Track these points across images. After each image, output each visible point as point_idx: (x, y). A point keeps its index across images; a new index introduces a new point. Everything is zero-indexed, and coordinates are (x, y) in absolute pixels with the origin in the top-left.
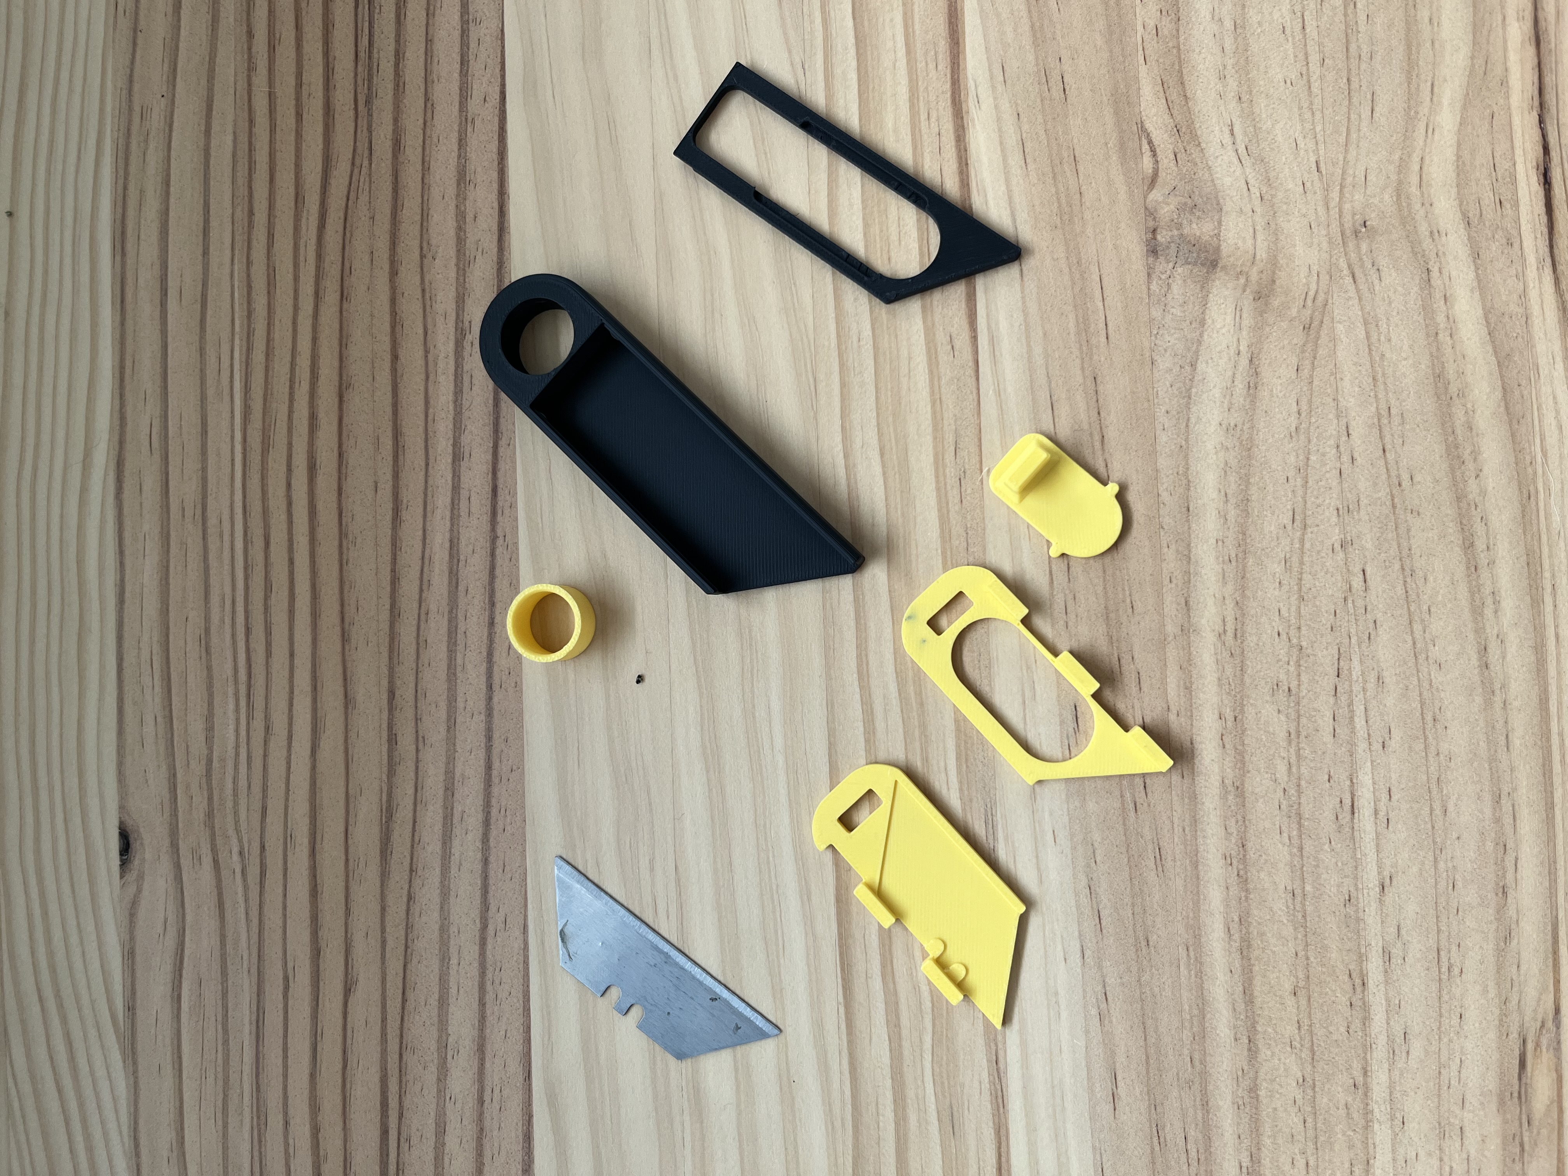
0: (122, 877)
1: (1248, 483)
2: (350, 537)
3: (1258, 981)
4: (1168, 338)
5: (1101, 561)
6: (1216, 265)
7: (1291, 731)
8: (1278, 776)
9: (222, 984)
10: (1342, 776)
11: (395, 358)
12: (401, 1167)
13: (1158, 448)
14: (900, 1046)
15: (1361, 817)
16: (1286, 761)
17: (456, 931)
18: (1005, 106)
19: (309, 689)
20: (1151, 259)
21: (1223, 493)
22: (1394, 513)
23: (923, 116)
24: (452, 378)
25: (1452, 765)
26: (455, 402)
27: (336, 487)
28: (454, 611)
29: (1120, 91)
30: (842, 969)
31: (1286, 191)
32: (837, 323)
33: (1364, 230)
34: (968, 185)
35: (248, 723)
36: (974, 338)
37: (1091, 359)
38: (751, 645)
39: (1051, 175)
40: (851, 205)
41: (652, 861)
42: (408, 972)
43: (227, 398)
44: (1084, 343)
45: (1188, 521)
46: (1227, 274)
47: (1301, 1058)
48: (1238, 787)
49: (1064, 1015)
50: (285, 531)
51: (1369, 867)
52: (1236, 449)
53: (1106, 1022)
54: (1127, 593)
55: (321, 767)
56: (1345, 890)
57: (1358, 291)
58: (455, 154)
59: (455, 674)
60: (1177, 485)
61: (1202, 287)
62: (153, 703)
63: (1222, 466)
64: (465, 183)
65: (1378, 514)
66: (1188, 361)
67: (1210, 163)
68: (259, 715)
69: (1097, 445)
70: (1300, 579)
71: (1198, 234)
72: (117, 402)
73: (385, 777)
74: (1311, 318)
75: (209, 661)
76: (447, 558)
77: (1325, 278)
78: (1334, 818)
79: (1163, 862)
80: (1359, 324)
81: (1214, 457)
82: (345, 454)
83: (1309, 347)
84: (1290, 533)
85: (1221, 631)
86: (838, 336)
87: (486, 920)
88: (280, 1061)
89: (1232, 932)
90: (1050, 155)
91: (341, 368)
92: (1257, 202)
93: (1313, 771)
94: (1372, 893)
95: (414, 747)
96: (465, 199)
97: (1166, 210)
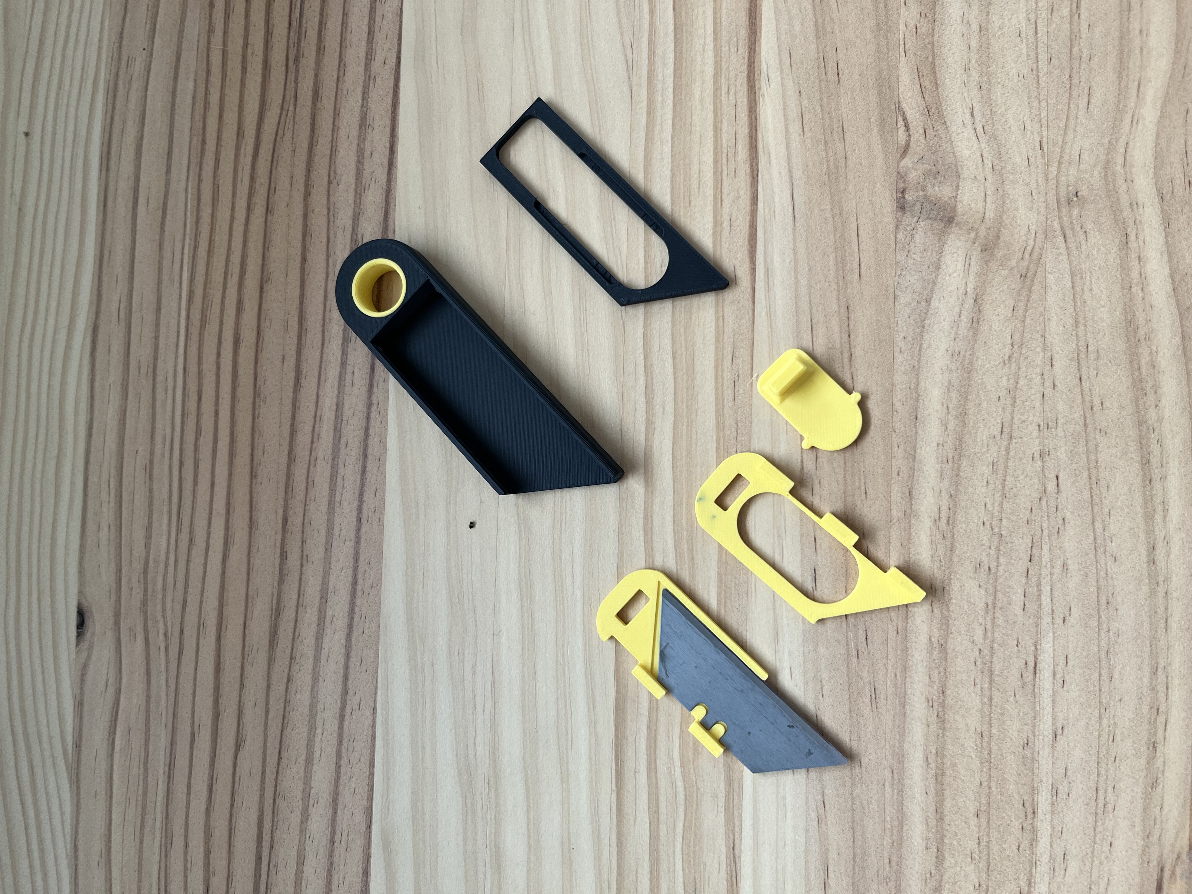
0: (77, 645)
1: (966, 399)
2: (262, 396)
3: (948, 803)
4: (908, 278)
5: (843, 455)
6: (952, 221)
7: (989, 603)
8: (975, 638)
9: (145, 733)
10: (1028, 641)
11: (304, 260)
12: (269, 886)
13: (895, 367)
14: (658, 828)
15: (1042, 677)
16: (982, 627)
17: (322, 708)
18: (790, 85)
19: (223, 512)
20: (899, 214)
21: (945, 406)
22: (1086, 432)
23: (724, 90)
25: (1120, 640)
27: (253, 357)
28: (336, 459)
29: (883, 77)
30: (617, 764)
31: (1015, 164)
32: (645, 252)
33: (1075, 199)
34: (756, 146)
35: (177, 535)
36: (753, 270)
37: (845, 291)
38: (561, 502)
39: (823, 142)
40: (662, 159)
41: (474, 666)
42: (284, 737)
43: (177, 284)
44: (841, 279)
45: (915, 427)
46: (961, 229)
47: (978, 867)
48: (942, 645)
49: (789, 815)
50: (214, 389)
51: (1045, 718)
52: (959, 371)
53: (823, 825)
54: (863, 481)
55: (229, 572)
56: (1024, 736)
57: (1067, 248)
58: (359, 104)
59: (333, 508)
60: (908, 397)
61: (940, 239)
62: (108, 515)
63: (946, 384)
64: (365, 127)
65: (1072, 431)
66: (924, 298)
67: (953, 138)
68: (185, 529)
69: (846, 361)
70: (1005, 480)
71: (939, 195)
72: (96, 282)
73: (276, 584)
74: (1028, 268)
75: (151, 485)
76: (333, 417)
77: (1041, 236)
78: (1019, 676)
79: (877, 700)
80: (1067, 276)
81: (940, 376)
82: (262, 333)
83: (1024, 293)
84: (999, 442)
85: (937, 518)
86: (646, 262)
87: (346, 701)
88: (184, 797)
89: (930, 761)
90: (823, 126)
91: (263, 265)
92: (989, 172)
93: (1005, 637)
94: (1046, 740)
95: (299, 562)
96: (365, 139)
97: (914, 174)
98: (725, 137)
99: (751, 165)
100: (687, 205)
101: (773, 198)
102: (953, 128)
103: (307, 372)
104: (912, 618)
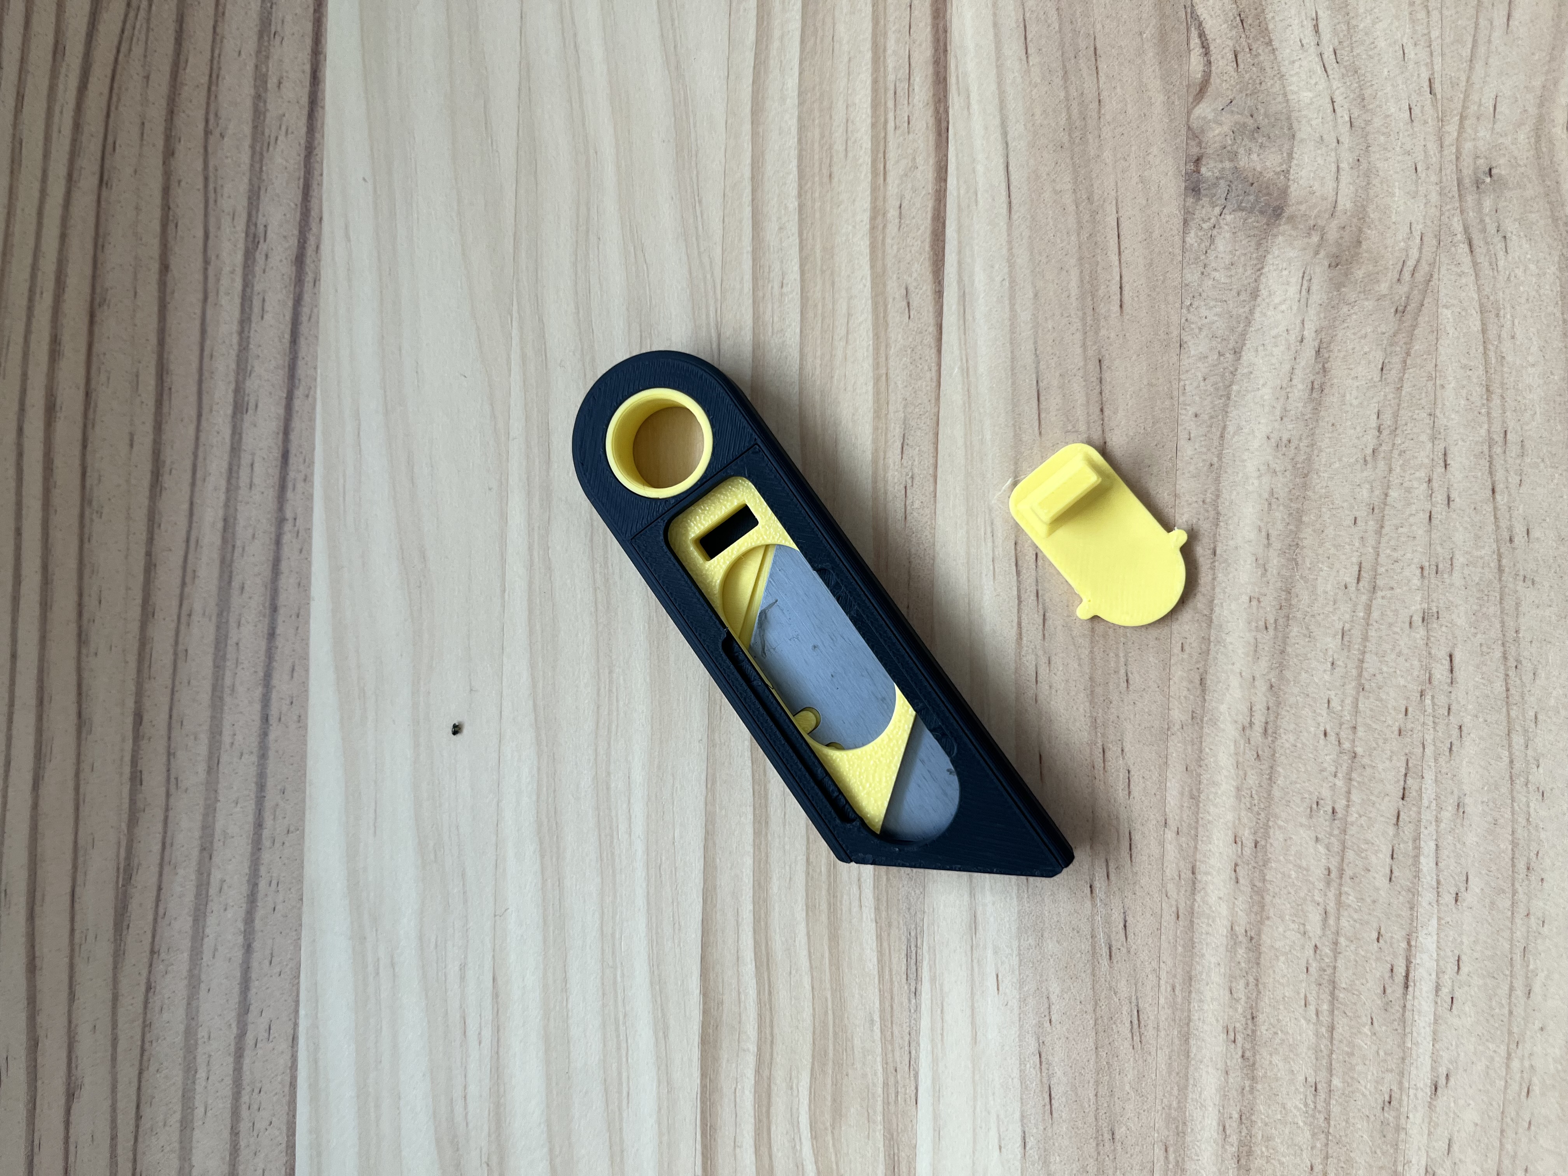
1: (1300, 521)
2: (94, 503)
4: (1204, 312)
6: (1280, 214)
7: (1332, 868)
8: (1308, 927)
10: (1396, 934)
11: (165, 268)
13: (1180, 465)
15: (1417, 992)
16: (1321, 909)
17: (206, 1037)
19: (33, 702)
20: (1190, 200)
21: (1264, 534)
22: (1500, 580)
24: (237, 301)
25: (1545, 930)
26: (241, 332)
27: (78, 435)
28: (225, 614)
31: (1387, 116)
32: (754, 260)
33: (1488, 180)
34: (945, 79)
36: (939, 294)
37: (1097, 333)
38: (610, 691)
39: (1061, 73)
40: (783, 99)
41: (463, 967)
42: (143, 1083)
44: (1089, 312)
46: (1295, 228)
48: (1251, 939)
50: (13, 491)
51: (1420, 1060)
52: (1288, 474)
54: (1122, 660)
55: (44, 807)
56: (1385, 1089)
57: (1475, 264)
59: (221, 699)
60: (1201, 517)
61: (1259, 244)
63: (1266, 495)
64: (269, 37)
65: (1477, 580)
66: (1231, 346)
67: (1283, 69)
70: (1362, 661)
71: (1259, 169)
73: (124, 826)
74: (1408, 298)
76: (218, 542)
77: (1433, 242)
78: (1380, 991)
79: (1142, 1030)
80: (1474, 312)
81: (1256, 482)
82: (94, 394)
83: (1402, 338)
84: (1353, 596)
85: (1246, 723)
86: (755, 279)
87: (245, 1025)
89: (1228, 1132)
90: (1062, 45)
91: (94, 277)
92: (1344, 129)
93: (1358, 925)
94: (1420, 1094)
95: (163, 790)
96: (267, 57)
97: (1217, 132)
98: (891, 63)
99: (937, 111)
100: (826, 180)
101: (974, 170)
102: (1286, 53)
103: (173, 463)
104: (1202, 893)
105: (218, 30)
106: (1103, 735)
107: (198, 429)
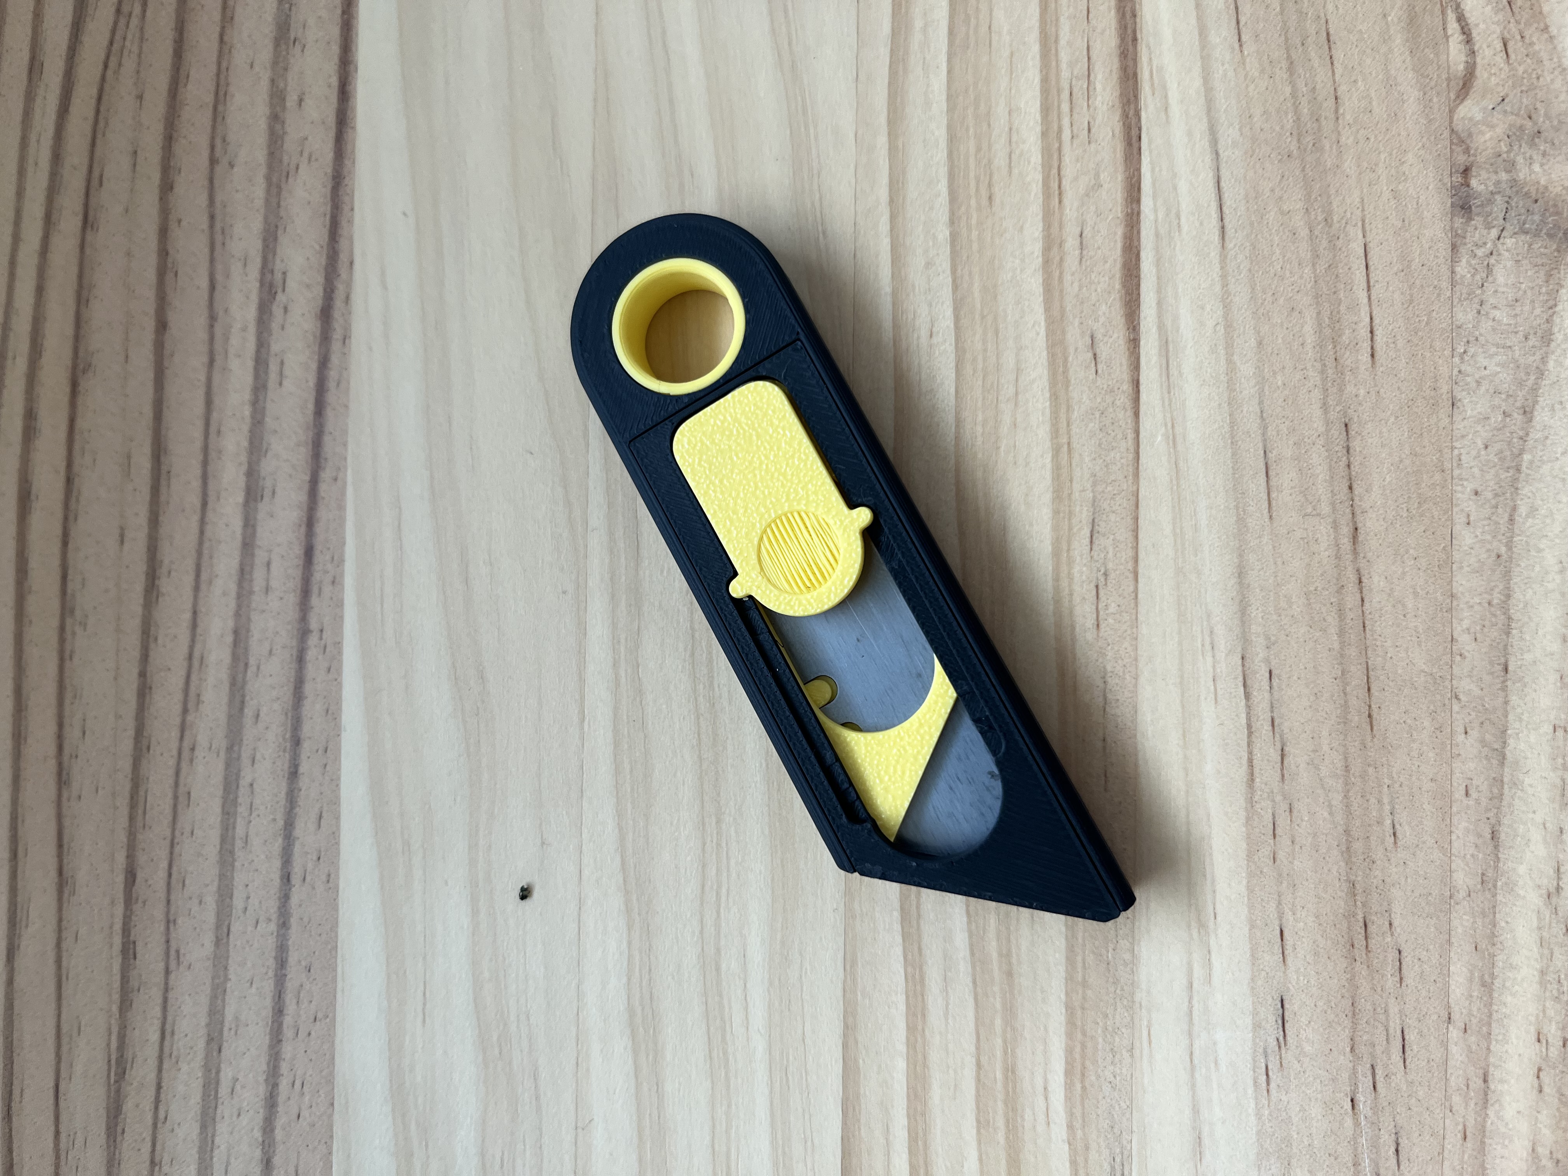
2: (78, 613)
4: (1483, 362)
11: (162, 326)
13: (1457, 556)
20: (1459, 222)
24: (250, 364)
26: (254, 403)
27: (59, 531)
28: (236, 748)
34: (1135, 75)
36: (1134, 343)
37: (1341, 391)
38: (719, 845)
39: (1284, 64)
40: (928, 105)
44: (1330, 362)
45: (1504, 689)
54: (1387, 808)
55: (20, 980)
59: (232, 852)
60: (1487, 623)
61: (1549, 276)
64: (287, 44)
66: (1518, 404)
67: (1564, 62)
69: (1345, 542)
71: (1543, 182)
73: (115, 1008)
76: (228, 659)
82: (76, 480)
85: (1552, 889)
90: (1285, 30)
91: (77, 338)
95: (162, 965)
96: (286, 69)
97: (1488, 136)
98: (1064, 56)
99: (1125, 116)
100: (985, 202)
101: (1175, 188)
103: (172, 562)
104: (1497, 1106)
105: (226, 38)
106: (1364, 905)
107: (203, 522)
